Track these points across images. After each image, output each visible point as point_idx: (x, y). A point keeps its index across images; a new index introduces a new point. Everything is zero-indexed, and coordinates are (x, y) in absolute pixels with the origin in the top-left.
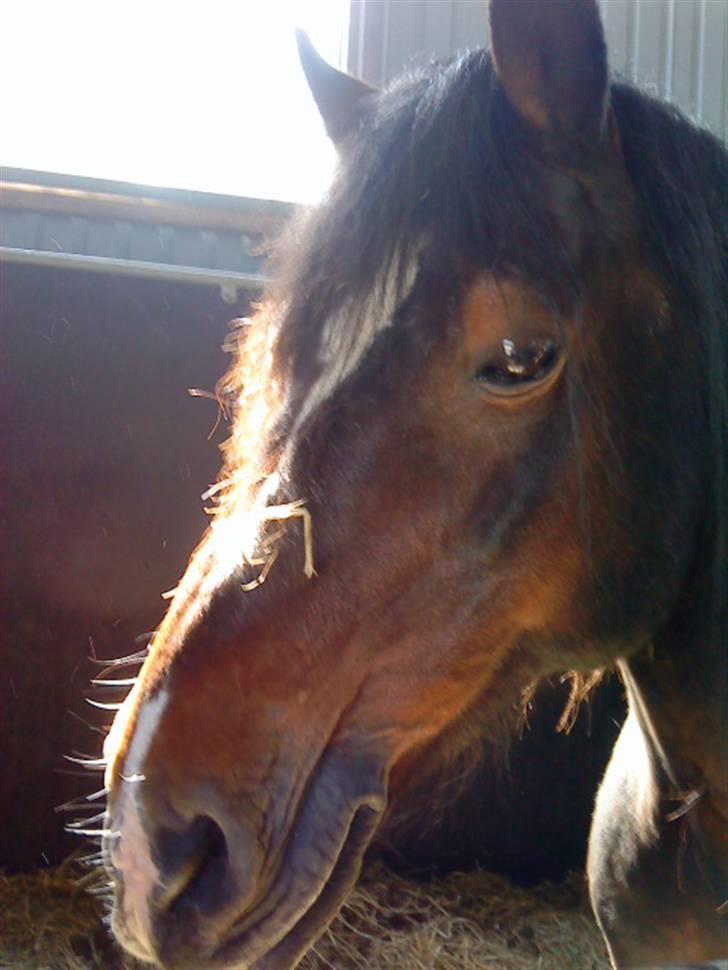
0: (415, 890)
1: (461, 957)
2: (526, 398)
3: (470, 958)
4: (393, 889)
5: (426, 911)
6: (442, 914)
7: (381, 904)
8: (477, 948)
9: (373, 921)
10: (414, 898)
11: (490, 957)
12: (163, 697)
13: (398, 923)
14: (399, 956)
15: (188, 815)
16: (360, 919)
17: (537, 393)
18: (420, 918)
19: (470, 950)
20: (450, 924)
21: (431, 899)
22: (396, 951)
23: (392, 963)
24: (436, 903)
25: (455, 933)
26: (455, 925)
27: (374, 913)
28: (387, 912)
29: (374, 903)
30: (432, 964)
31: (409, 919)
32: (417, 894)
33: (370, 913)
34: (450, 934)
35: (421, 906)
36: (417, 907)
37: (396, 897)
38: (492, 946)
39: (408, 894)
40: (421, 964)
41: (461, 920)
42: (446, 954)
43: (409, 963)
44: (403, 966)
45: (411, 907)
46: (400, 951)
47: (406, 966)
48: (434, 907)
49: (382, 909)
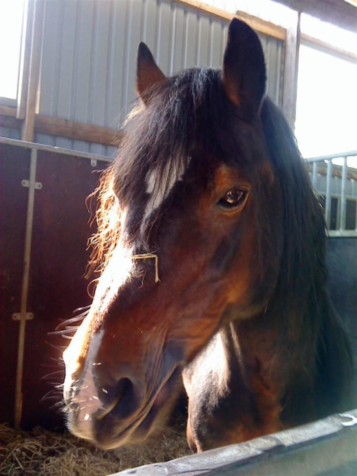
0: (58, 437)
1: (85, 465)
2: (234, 213)
3: (89, 465)
4: (49, 437)
5: (64, 446)
6: (73, 447)
7: (43, 445)
8: (91, 460)
9: (40, 454)
10: (58, 441)
11: (97, 464)
12: (102, 332)
13: (52, 453)
14: (56, 469)
15: (118, 378)
16: (33, 453)
17: (238, 211)
18: (63, 450)
19: (88, 462)
20: (77, 451)
21: (66, 440)
22: (53, 466)
23: (52, 472)
24: (69, 442)
25: (80, 455)
26: (79, 451)
27: (40, 449)
28: (46, 449)
29: (40, 445)
30: (72, 470)
31: (57, 451)
32: (60, 439)
33: (38, 450)
34: (77, 456)
35: (62, 444)
36: (60, 445)
37: (50, 441)
38: (97, 459)
39: (56, 439)
40: (67, 471)
41: (81, 448)
42: (77, 465)
43: (61, 471)
44: (58, 473)
45: (57, 445)
46: (55, 466)
47: (60, 472)
48: (68, 444)
49: (43, 447)
